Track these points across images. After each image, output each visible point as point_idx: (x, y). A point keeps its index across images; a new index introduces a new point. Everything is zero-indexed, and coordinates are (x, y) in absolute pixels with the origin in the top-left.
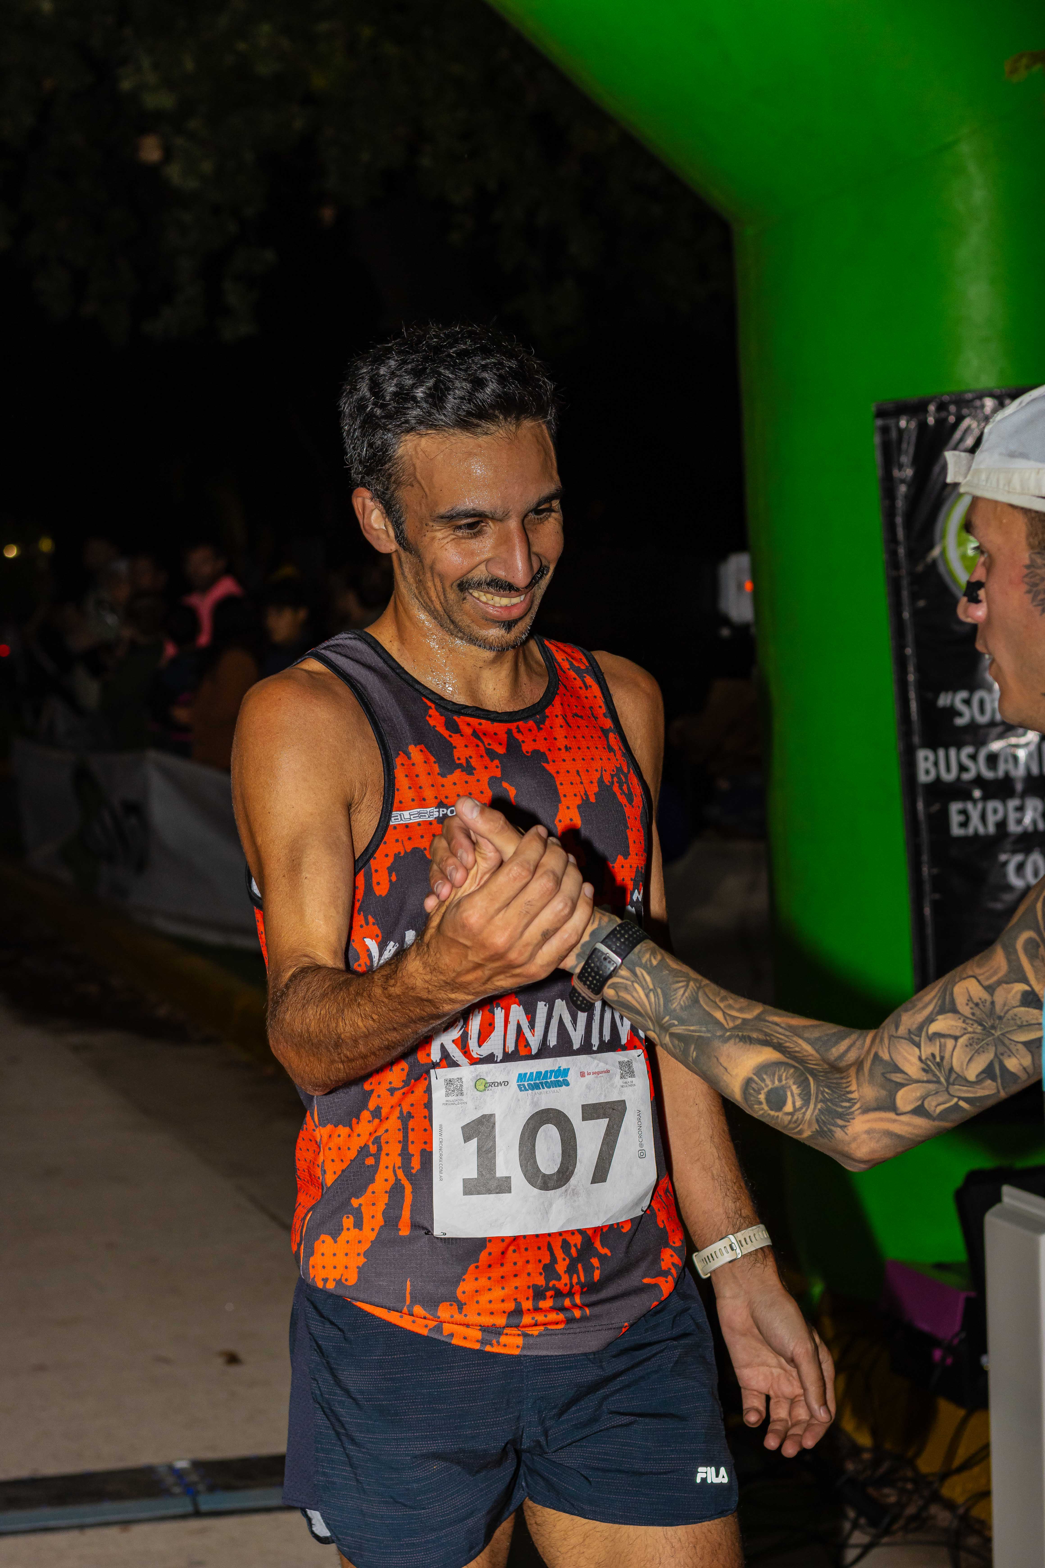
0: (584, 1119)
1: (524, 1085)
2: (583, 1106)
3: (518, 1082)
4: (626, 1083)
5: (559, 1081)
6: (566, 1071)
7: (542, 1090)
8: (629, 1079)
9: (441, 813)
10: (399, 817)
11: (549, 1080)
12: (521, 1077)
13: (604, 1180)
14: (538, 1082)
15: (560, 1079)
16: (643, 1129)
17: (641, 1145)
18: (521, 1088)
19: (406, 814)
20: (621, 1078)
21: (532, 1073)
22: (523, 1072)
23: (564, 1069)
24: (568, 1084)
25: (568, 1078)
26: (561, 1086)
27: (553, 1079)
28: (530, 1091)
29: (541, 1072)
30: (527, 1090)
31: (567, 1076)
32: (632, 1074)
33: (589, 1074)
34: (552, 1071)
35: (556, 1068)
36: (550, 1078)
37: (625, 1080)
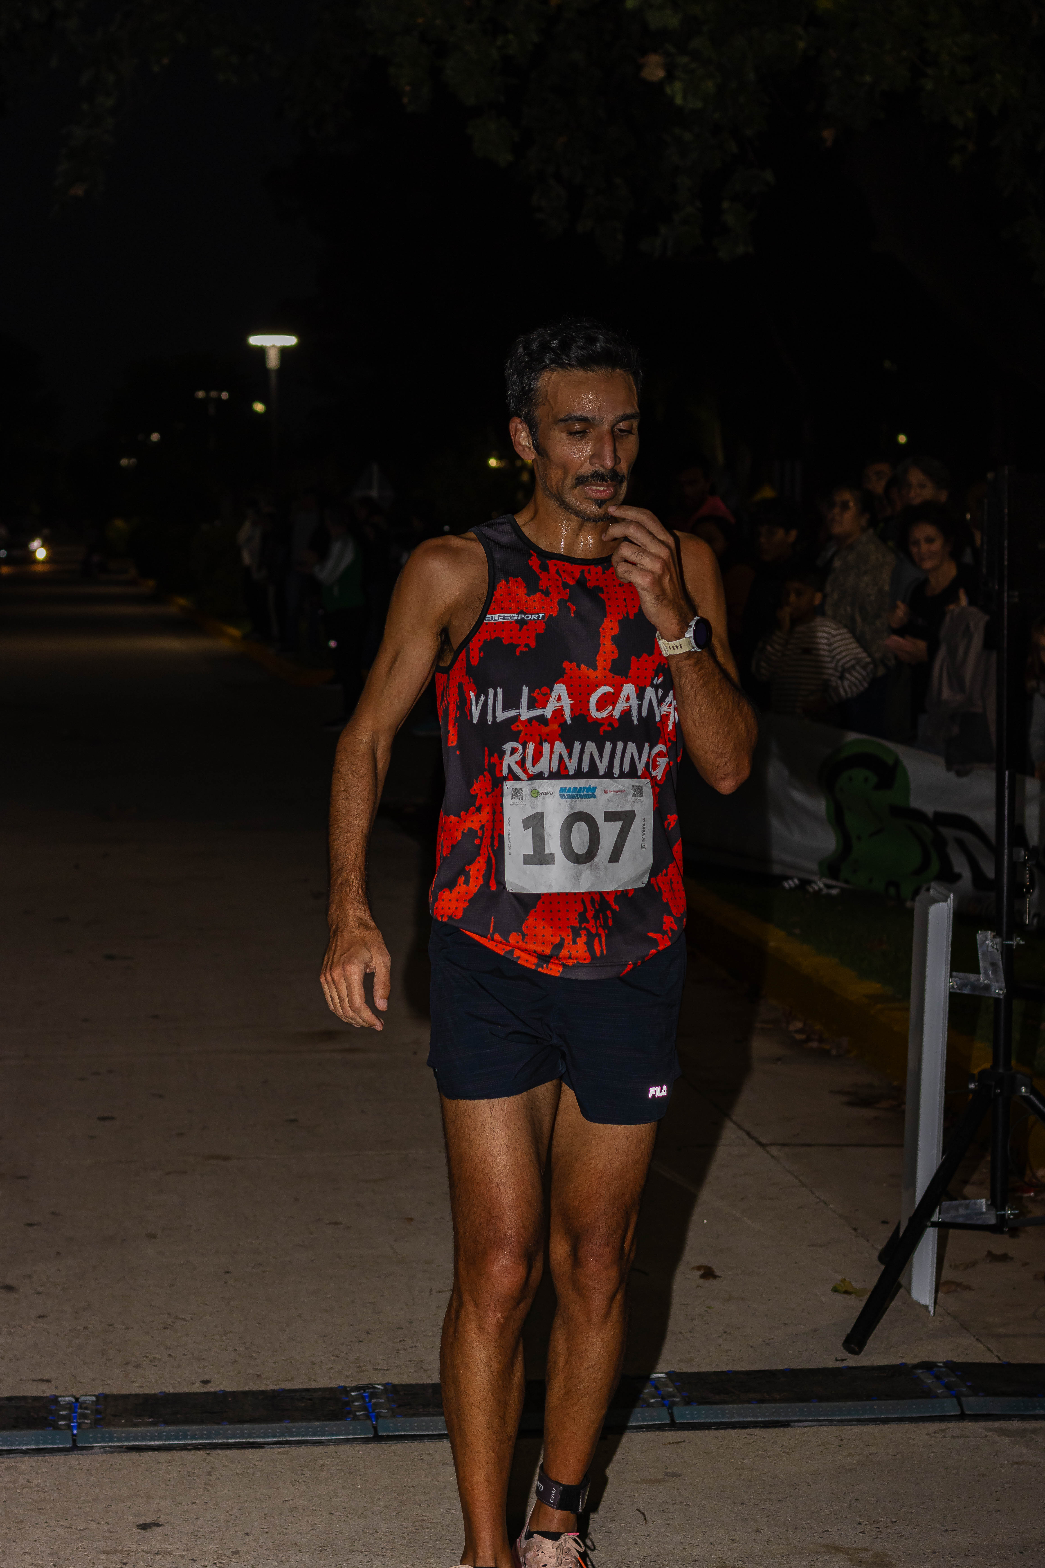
0: (605, 820)
1: (564, 795)
2: (605, 812)
3: (560, 792)
4: (637, 800)
5: (589, 794)
6: (594, 789)
7: (577, 799)
8: (639, 798)
9: (520, 617)
10: (491, 618)
11: (582, 794)
12: (562, 790)
13: (617, 860)
14: (574, 794)
15: (590, 793)
16: (646, 830)
17: (644, 841)
18: (562, 797)
19: (496, 616)
20: (633, 796)
21: (570, 788)
22: (563, 786)
23: (593, 787)
24: (595, 797)
25: (596, 793)
26: (590, 798)
27: (585, 793)
28: (568, 800)
29: (577, 788)
30: (566, 798)
31: (595, 792)
32: (641, 794)
33: (610, 792)
34: (584, 788)
35: (588, 786)
36: (583, 792)
37: (636, 798)
